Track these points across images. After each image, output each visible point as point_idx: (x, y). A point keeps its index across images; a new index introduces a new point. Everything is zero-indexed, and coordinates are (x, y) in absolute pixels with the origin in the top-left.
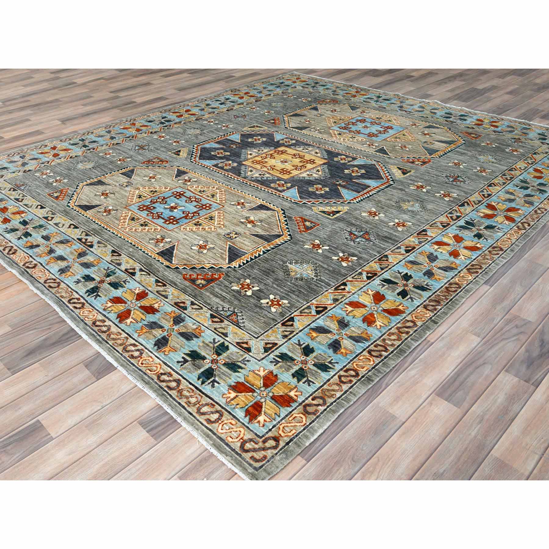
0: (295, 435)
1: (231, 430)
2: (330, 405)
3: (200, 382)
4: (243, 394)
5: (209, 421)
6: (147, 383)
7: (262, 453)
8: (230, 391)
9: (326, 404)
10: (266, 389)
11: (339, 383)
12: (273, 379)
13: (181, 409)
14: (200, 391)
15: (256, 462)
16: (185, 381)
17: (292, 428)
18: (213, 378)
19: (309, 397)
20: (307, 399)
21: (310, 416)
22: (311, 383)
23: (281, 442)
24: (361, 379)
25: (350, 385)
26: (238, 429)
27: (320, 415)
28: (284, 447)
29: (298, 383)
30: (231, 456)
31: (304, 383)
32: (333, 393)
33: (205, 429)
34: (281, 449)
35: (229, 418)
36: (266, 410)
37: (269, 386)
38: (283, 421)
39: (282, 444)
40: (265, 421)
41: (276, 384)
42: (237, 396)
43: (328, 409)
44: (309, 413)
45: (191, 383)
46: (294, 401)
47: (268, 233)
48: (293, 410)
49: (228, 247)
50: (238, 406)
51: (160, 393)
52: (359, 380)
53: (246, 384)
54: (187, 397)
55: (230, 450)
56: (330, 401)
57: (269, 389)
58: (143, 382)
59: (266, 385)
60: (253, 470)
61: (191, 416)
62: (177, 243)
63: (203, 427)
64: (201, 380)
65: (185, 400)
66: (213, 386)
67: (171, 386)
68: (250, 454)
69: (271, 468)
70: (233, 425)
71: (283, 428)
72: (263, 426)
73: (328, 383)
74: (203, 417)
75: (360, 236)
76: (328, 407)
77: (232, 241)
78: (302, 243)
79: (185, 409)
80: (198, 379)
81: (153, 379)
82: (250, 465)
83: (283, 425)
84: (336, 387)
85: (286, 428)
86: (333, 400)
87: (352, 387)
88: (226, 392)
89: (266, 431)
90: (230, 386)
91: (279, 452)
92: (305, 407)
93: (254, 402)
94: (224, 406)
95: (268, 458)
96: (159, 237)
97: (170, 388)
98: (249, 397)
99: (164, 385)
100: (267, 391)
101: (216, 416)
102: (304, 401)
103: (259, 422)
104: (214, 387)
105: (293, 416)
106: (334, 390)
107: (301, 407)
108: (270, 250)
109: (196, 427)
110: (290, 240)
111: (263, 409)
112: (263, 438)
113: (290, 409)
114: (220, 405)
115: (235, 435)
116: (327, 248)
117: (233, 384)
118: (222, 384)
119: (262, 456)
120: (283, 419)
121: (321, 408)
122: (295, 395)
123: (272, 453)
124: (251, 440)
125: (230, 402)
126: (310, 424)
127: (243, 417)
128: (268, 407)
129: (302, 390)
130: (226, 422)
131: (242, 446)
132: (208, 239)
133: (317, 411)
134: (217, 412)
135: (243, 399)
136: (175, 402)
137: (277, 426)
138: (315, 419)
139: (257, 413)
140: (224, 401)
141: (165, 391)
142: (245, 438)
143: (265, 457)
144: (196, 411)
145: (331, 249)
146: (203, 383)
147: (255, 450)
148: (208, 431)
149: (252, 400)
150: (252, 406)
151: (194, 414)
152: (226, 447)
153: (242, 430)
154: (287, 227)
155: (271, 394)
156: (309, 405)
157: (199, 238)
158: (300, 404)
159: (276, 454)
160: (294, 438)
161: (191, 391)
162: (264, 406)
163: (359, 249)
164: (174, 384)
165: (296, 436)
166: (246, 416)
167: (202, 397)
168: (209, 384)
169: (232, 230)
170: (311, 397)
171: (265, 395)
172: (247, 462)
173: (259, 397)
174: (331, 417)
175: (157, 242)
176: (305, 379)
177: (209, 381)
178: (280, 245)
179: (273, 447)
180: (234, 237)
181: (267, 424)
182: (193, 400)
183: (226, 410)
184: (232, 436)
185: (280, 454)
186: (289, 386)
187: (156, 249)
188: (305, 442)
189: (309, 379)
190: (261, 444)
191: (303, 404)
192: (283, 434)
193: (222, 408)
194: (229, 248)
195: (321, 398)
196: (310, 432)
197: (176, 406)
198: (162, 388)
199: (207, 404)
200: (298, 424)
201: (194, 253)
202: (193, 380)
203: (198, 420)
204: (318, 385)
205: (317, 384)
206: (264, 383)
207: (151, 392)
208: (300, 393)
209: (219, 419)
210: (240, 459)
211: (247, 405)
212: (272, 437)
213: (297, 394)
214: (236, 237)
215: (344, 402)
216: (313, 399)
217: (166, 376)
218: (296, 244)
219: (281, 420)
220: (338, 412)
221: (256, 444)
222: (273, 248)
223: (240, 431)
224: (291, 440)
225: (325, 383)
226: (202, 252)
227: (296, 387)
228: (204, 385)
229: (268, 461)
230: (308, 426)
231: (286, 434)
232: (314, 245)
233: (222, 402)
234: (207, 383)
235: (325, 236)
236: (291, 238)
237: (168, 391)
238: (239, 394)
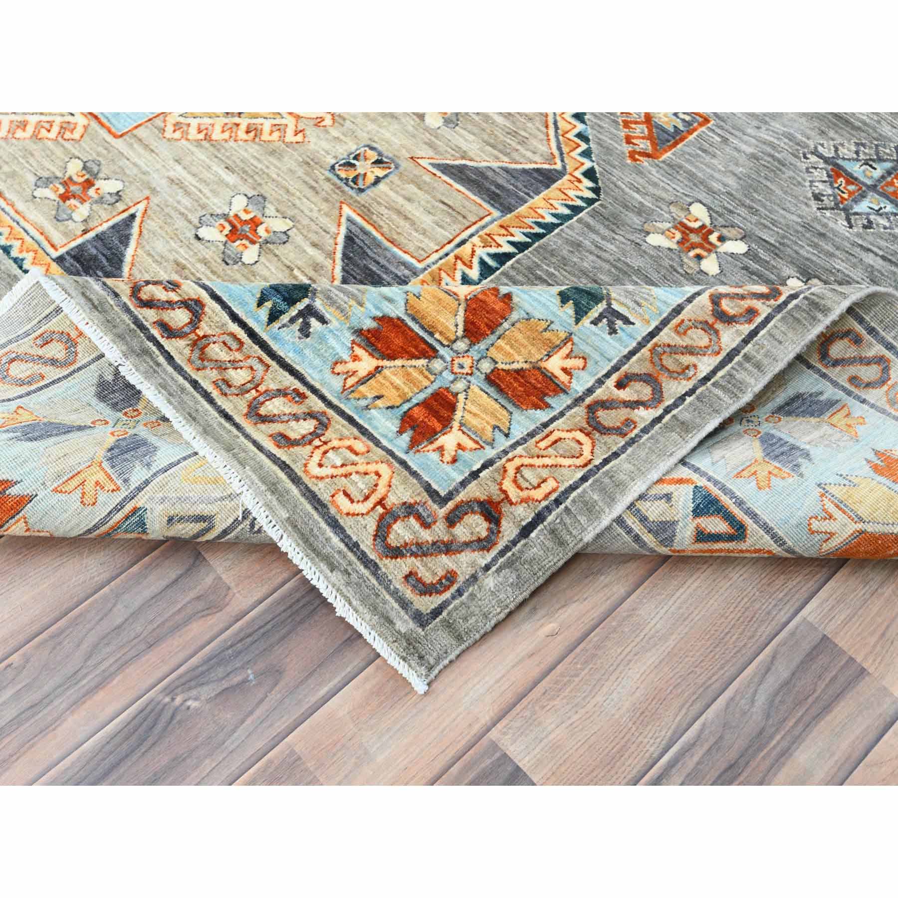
0: (553, 496)
1: (349, 469)
2: (675, 405)
3: (263, 313)
4: (399, 362)
5: (284, 440)
6: (95, 307)
7: (444, 563)
8: (359, 351)
9: (660, 401)
10: (472, 344)
11: (711, 320)
12: (499, 306)
13: (197, 402)
14: (263, 345)
15: (422, 593)
16: (217, 307)
17: (545, 473)
18: (306, 301)
19: (608, 375)
20: (600, 382)
21: (606, 438)
22: (619, 323)
23: (504, 523)
24: (785, 303)
25: (747, 328)
26: (372, 468)
27: (638, 436)
28: (514, 543)
29: (577, 321)
30: (346, 572)
31: (595, 322)
32: (687, 359)
33: (267, 462)
34: (502, 553)
35: (346, 432)
36: (468, 416)
37: (484, 335)
38: (520, 450)
39: (509, 530)
40: (459, 446)
41: (506, 325)
42: (378, 370)
43: (668, 417)
44: (605, 430)
45: (235, 318)
46: (560, 389)
47: (505, 162)
48: (552, 420)
49: (343, 231)
50: (379, 403)
51: (135, 344)
52: (780, 308)
53: (411, 324)
54: (221, 367)
55: (342, 546)
56: (673, 388)
57: (482, 346)
58: (83, 301)
59: (473, 332)
60: (412, 625)
61: (227, 425)
62: (141, 207)
63: (262, 457)
64: (268, 304)
65: (214, 374)
66: (305, 331)
67: (172, 324)
68: (406, 565)
69: (465, 619)
70: (357, 454)
71: (518, 470)
72: (454, 460)
73: (675, 321)
74: (263, 427)
75: (873, 188)
76: (667, 411)
77: (362, 198)
78: (636, 221)
79: (211, 401)
80: (260, 304)
81: (116, 295)
82: (405, 604)
83: (518, 462)
84: (699, 338)
85: (527, 473)
86: (687, 385)
87: (754, 334)
88: (346, 356)
89: (460, 478)
90: (359, 332)
91: (495, 560)
92: (591, 409)
93: (430, 391)
94: (335, 401)
95: (461, 579)
96: (74, 169)
97: (169, 331)
98: (415, 374)
99: (149, 316)
100: (474, 353)
101: (308, 426)
102: (590, 391)
103: (441, 449)
104: (307, 336)
105: (552, 438)
106: (690, 351)
107: (580, 411)
108: (508, 256)
109: (242, 455)
110: (590, 202)
111: (458, 414)
112: (450, 505)
113: (543, 416)
114: (323, 398)
115: (359, 485)
116: (740, 247)
117: (369, 324)
118: (334, 324)
119: (441, 573)
120: (517, 444)
121: (644, 415)
122: (564, 370)
123: (473, 564)
124: (410, 509)
125: (353, 389)
126: (606, 461)
127: (390, 435)
128: (474, 409)
129: (588, 350)
130: (335, 443)
131: (382, 532)
132: (268, 190)
133: (629, 422)
134: (311, 415)
135: (398, 381)
136: (181, 379)
137: (498, 464)
138: (624, 449)
139: (438, 426)
140: (337, 383)
141: (152, 339)
142: (392, 500)
143: (451, 577)
144: (245, 411)
145: (755, 258)
146: (274, 316)
147: (421, 550)
148: (276, 468)
149: (426, 383)
150: (425, 404)
151: (238, 419)
152: (329, 532)
153: (384, 469)
154: (580, 127)
155: (486, 366)
156: (605, 405)
157: (230, 178)
158: (578, 401)
159: (487, 568)
160: (548, 509)
161: (234, 346)
162: (460, 406)
163: (869, 259)
164: (180, 317)
165: (558, 502)
166: (401, 432)
167: (268, 366)
168: (292, 320)
169: (364, 137)
170: (615, 377)
171: (467, 370)
172: (395, 593)
173: (448, 376)
174: (676, 444)
175: (64, 197)
176: (601, 307)
177: (294, 312)
178: (549, 228)
179: (479, 540)
180: (371, 178)
181: (466, 455)
182: (239, 377)
183: (342, 413)
184: (352, 490)
185: (498, 571)
186: (547, 335)
187: (57, 238)
188: (584, 530)
189: (615, 306)
190: (439, 531)
191: (588, 401)
192: (513, 493)
193: (330, 404)
194: (350, 239)
195: (648, 379)
196: (603, 490)
197: (183, 390)
198: (142, 327)
199: (282, 393)
200: (567, 462)
201: (205, 262)
202: (243, 304)
203: (247, 436)
204: (641, 330)
205: (638, 324)
206: (466, 322)
207: (107, 339)
208: (580, 363)
209: (315, 435)
210: (374, 581)
211: (408, 401)
212: (481, 503)
213: (569, 363)
214: (378, 180)
215: (719, 392)
216: (620, 385)
217: (160, 288)
218: (613, 222)
219: (514, 446)
220: (699, 427)
221: (426, 525)
222: (521, 247)
223: (378, 474)
224: (539, 518)
225: (665, 323)
226: (238, 260)
227: (568, 339)
228: (276, 325)
229: (460, 592)
230: (598, 468)
231: (524, 494)
232: (685, 230)
233: (331, 386)
234: (285, 318)
235: (731, 181)
236: (596, 191)
237: (163, 341)
238: (386, 363)
